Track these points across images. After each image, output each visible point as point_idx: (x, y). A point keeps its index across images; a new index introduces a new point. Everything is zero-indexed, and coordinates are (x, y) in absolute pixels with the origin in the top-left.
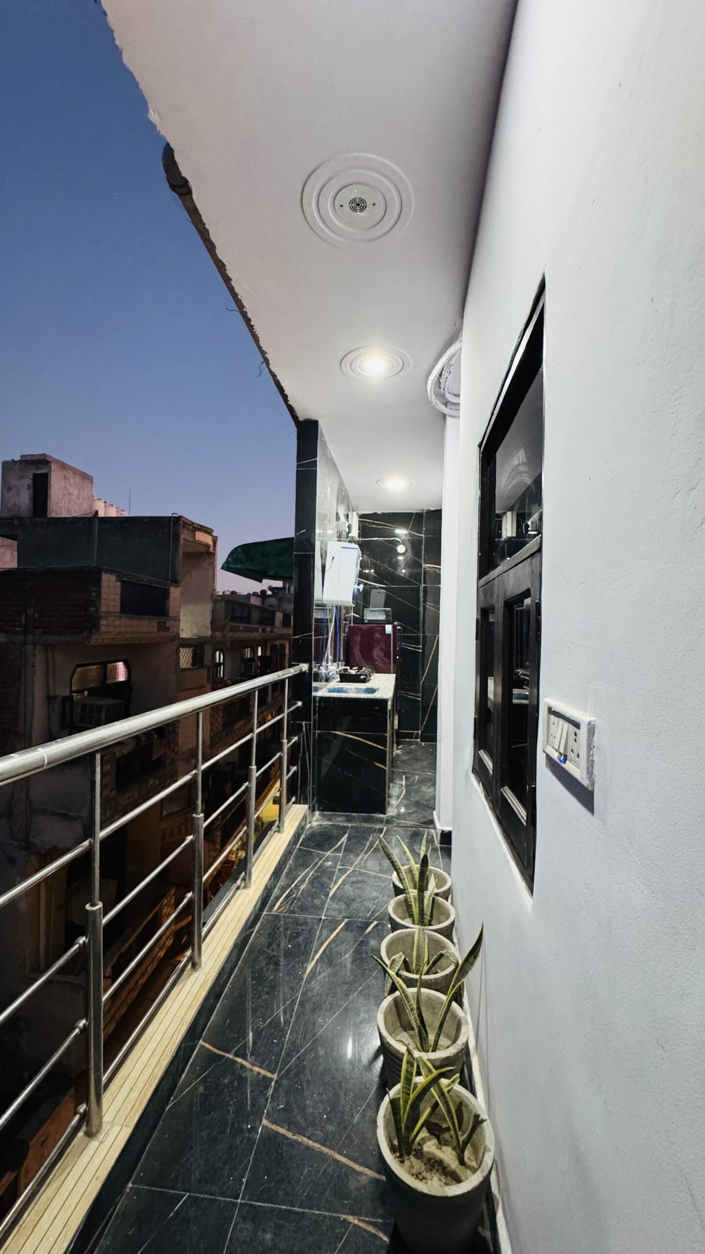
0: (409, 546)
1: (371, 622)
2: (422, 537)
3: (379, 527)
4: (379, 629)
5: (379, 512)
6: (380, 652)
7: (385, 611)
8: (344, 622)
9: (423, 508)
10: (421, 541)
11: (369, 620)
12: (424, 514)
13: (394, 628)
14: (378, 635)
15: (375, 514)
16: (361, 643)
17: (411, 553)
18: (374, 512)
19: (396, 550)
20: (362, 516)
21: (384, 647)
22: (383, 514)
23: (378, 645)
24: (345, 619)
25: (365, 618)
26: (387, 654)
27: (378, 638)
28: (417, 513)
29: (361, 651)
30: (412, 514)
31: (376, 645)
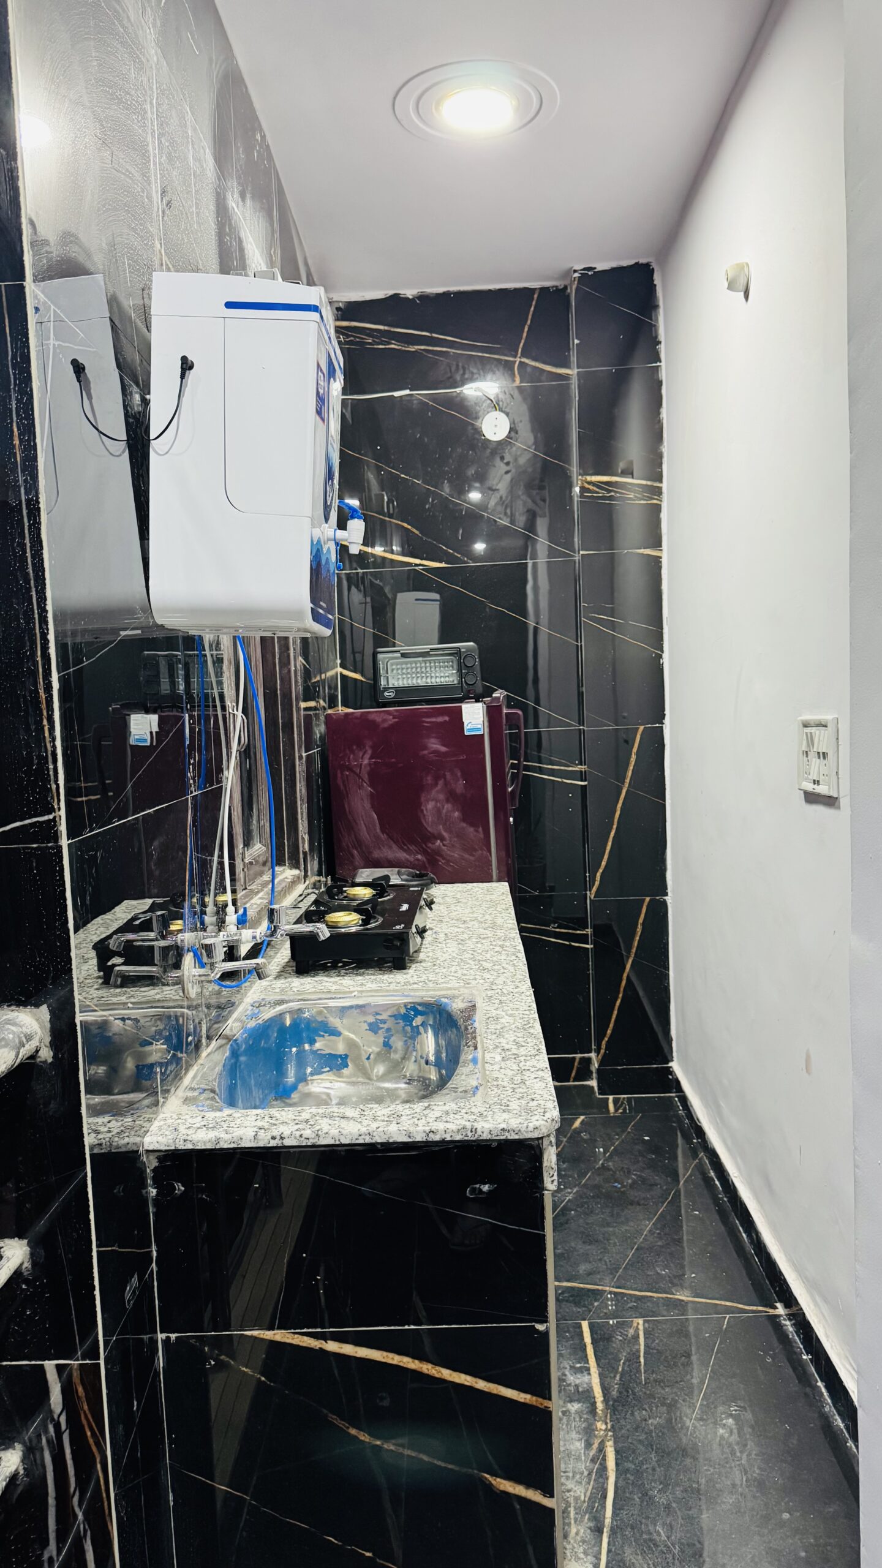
0: (523, 411)
1: (407, 696)
2: (566, 377)
3: (412, 349)
4: (440, 719)
5: (410, 293)
6: (448, 806)
7: (458, 653)
8: (303, 705)
9: (567, 266)
10: (564, 390)
11: (399, 690)
12: (572, 291)
13: (493, 713)
14: (435, 745)
15: (395, 299)
16: (374, 777)
17: (531, 439)
18: (391, 292)
19: (478, 432)
20: (348, 311)
21: (460, 786)
22: (423, 298)
23: (437, 779)
24: (310, 693)
25: (383, 682)
26: (473, 810)
27: (436, 752)
28: (543, 290)
29: (378, 802)
30: (528, 292)
31: (429, 779)
